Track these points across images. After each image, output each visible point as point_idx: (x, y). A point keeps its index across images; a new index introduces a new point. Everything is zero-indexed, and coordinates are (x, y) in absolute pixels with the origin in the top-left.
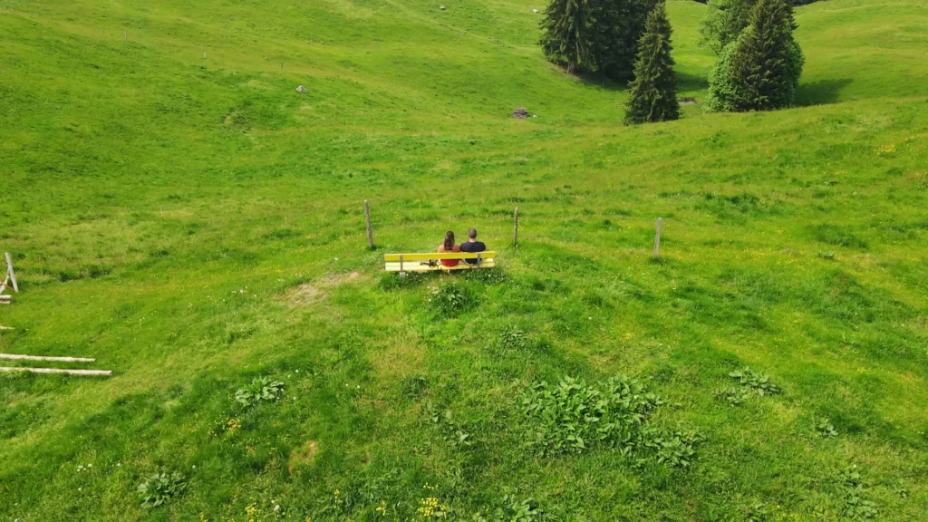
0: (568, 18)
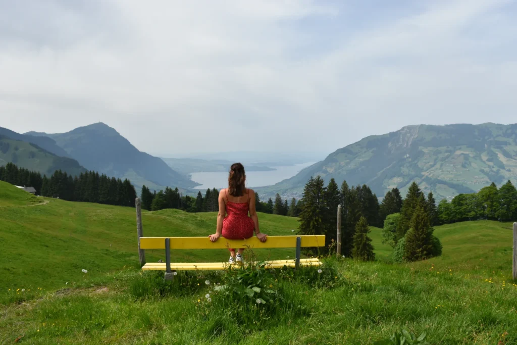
0: (311, 230)
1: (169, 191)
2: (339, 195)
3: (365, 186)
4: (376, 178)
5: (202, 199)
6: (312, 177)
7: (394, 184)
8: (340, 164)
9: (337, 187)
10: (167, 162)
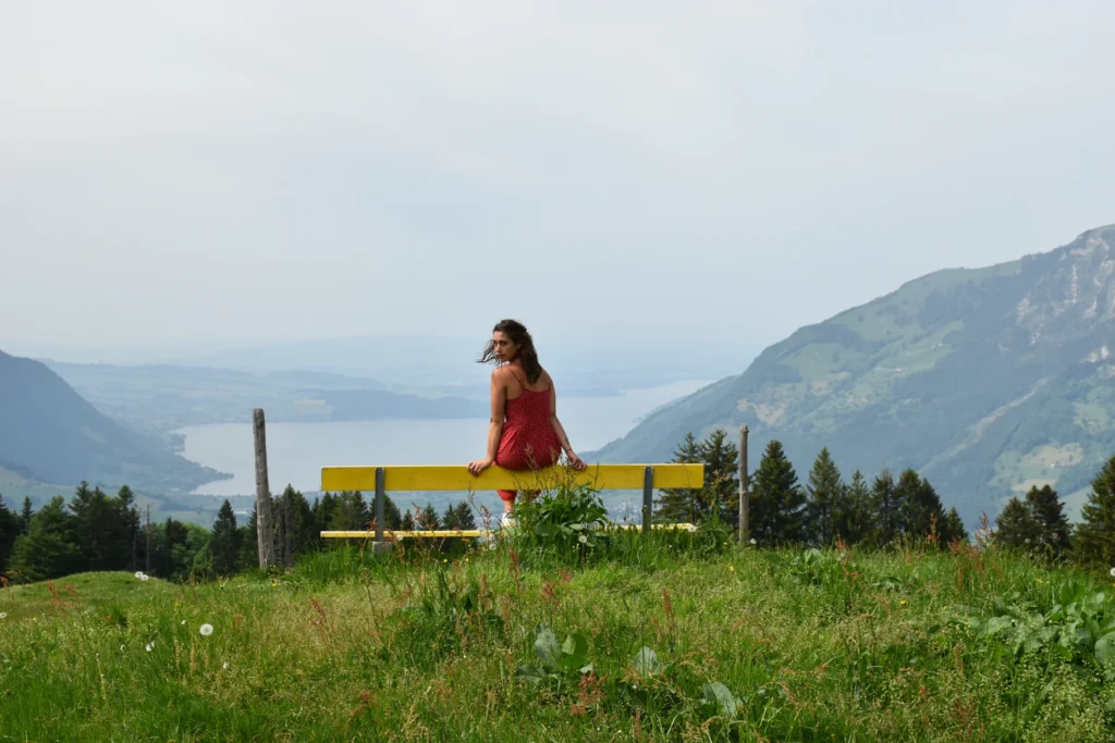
1: (91, 501)
2: (800, 508)
3: (910, 478)
4: (963, 446)
5: (237, 535)
6: (690, 437)
7: (1044, 472)
8: (809, 388)
9: (791, 478)
10: (73, 381)
